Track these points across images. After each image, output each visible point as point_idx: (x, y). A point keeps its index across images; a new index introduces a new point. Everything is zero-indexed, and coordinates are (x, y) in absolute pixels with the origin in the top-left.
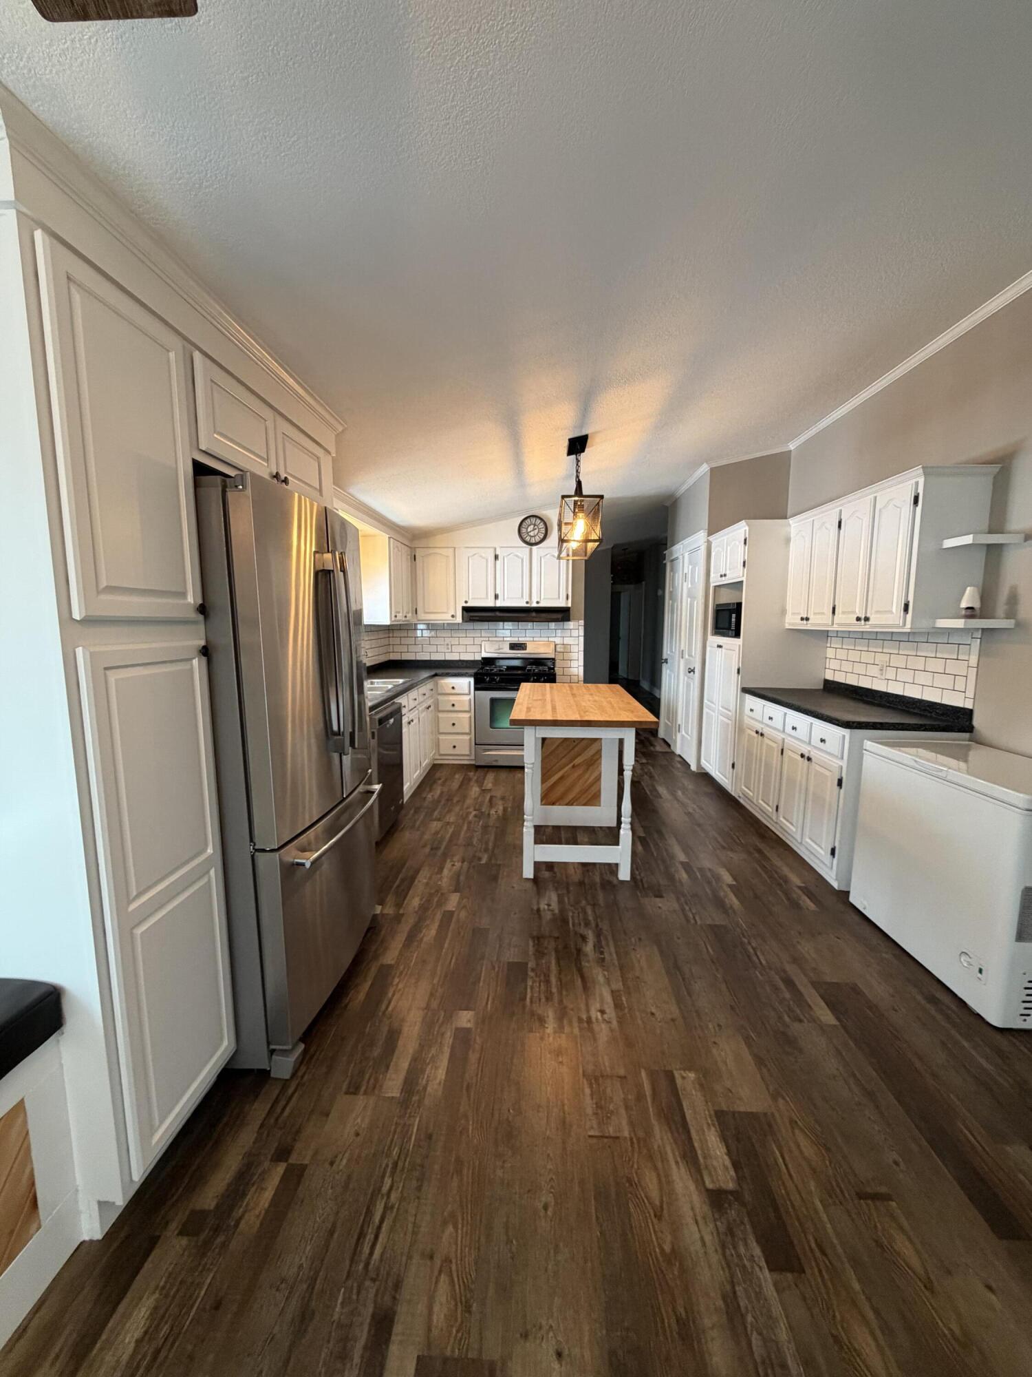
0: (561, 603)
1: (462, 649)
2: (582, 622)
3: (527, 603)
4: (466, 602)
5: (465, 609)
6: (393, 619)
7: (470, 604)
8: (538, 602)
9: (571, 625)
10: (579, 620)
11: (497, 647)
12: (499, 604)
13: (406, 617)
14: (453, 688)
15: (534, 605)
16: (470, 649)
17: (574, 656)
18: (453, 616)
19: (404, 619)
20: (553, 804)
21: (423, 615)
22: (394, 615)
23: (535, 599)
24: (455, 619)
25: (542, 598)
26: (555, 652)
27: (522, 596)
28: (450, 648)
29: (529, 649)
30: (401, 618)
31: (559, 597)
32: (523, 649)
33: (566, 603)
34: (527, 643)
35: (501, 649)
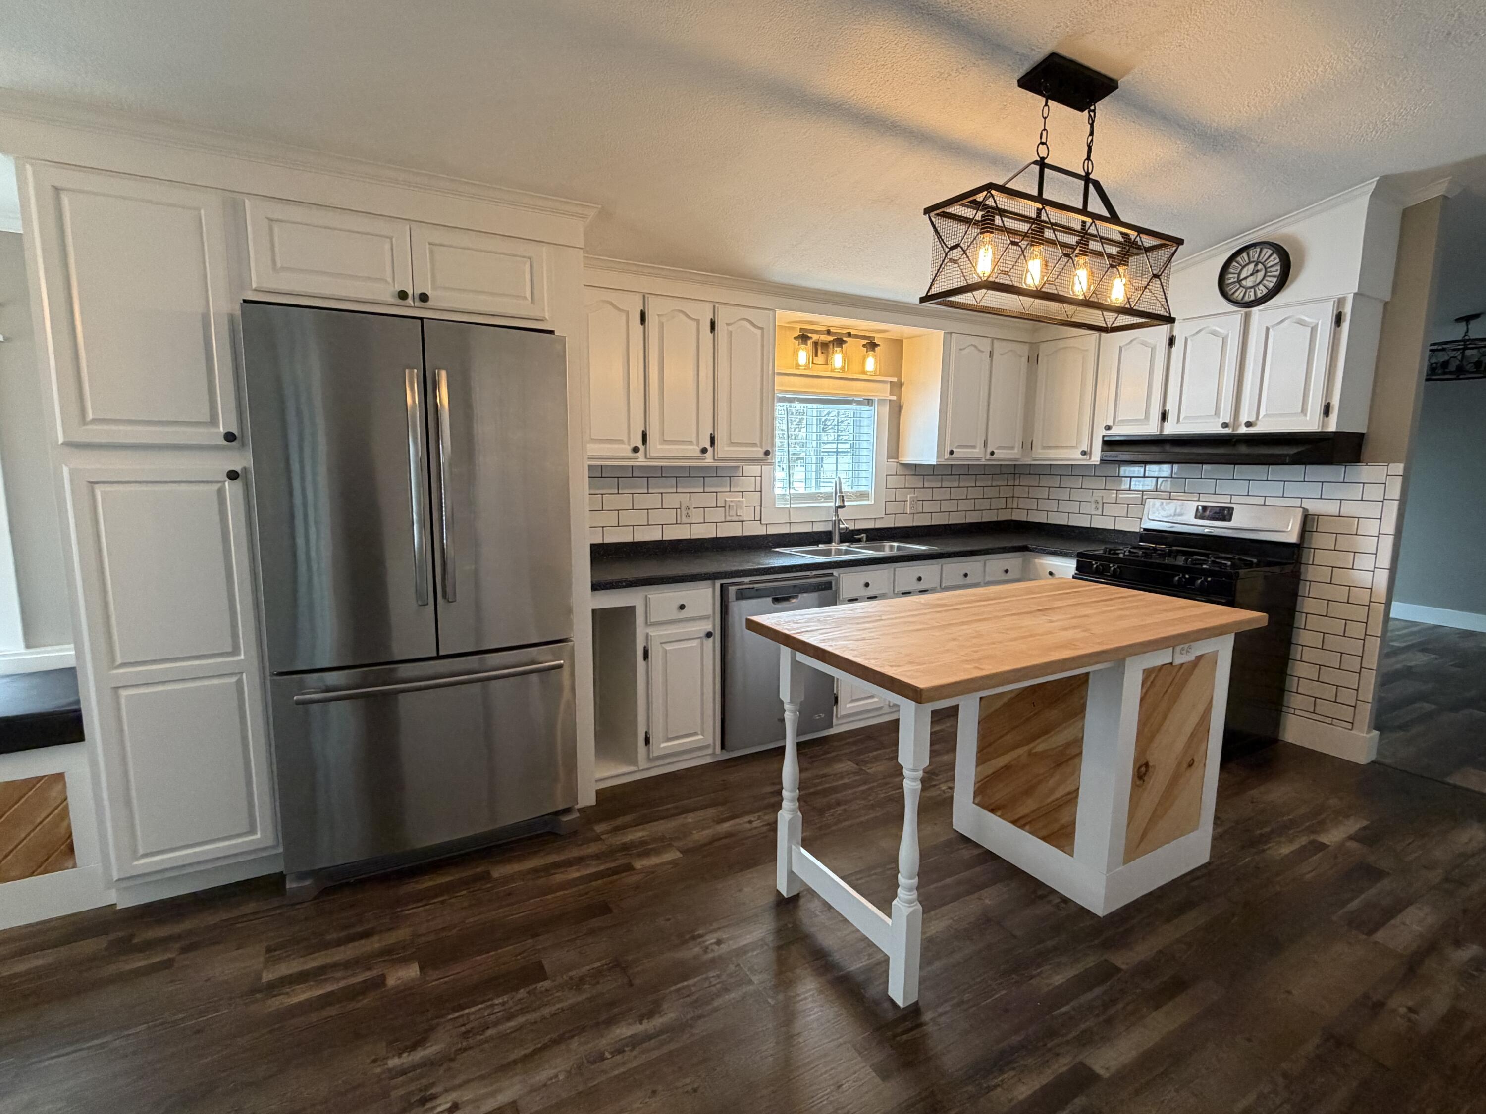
0: (1310, 423)
1: (1120, 511)
2: (1396, 469)
3: (1225, 425)
4: (1108, 428)
5: (1109, 444)
6: (947, 456)
7: (1120, 431)
8: (1249, 424)
9: (1366, 472)
10: (1389, 461)
11: (1172, 512)
12: (1171, 429)
13: (992, 453)
14: (1051, 574)
15: (1243, 430)
17: (1369, 544)
18: (1084, 453)
19: (988, 457)
21: (1040, 451)
22: (948, 449)
23: (1244, 418)
24: (1090, 458)
25: (1261, 416)
26: (1304, 531)
27: (1217, 413)
28: (1100, 510)
29: (1238, 520)
30: (976, 454)
31: (1304, 411)
32: (1224, 519)
33: (1324, 424)
34: (1233, 508)
35: (1179, 515)
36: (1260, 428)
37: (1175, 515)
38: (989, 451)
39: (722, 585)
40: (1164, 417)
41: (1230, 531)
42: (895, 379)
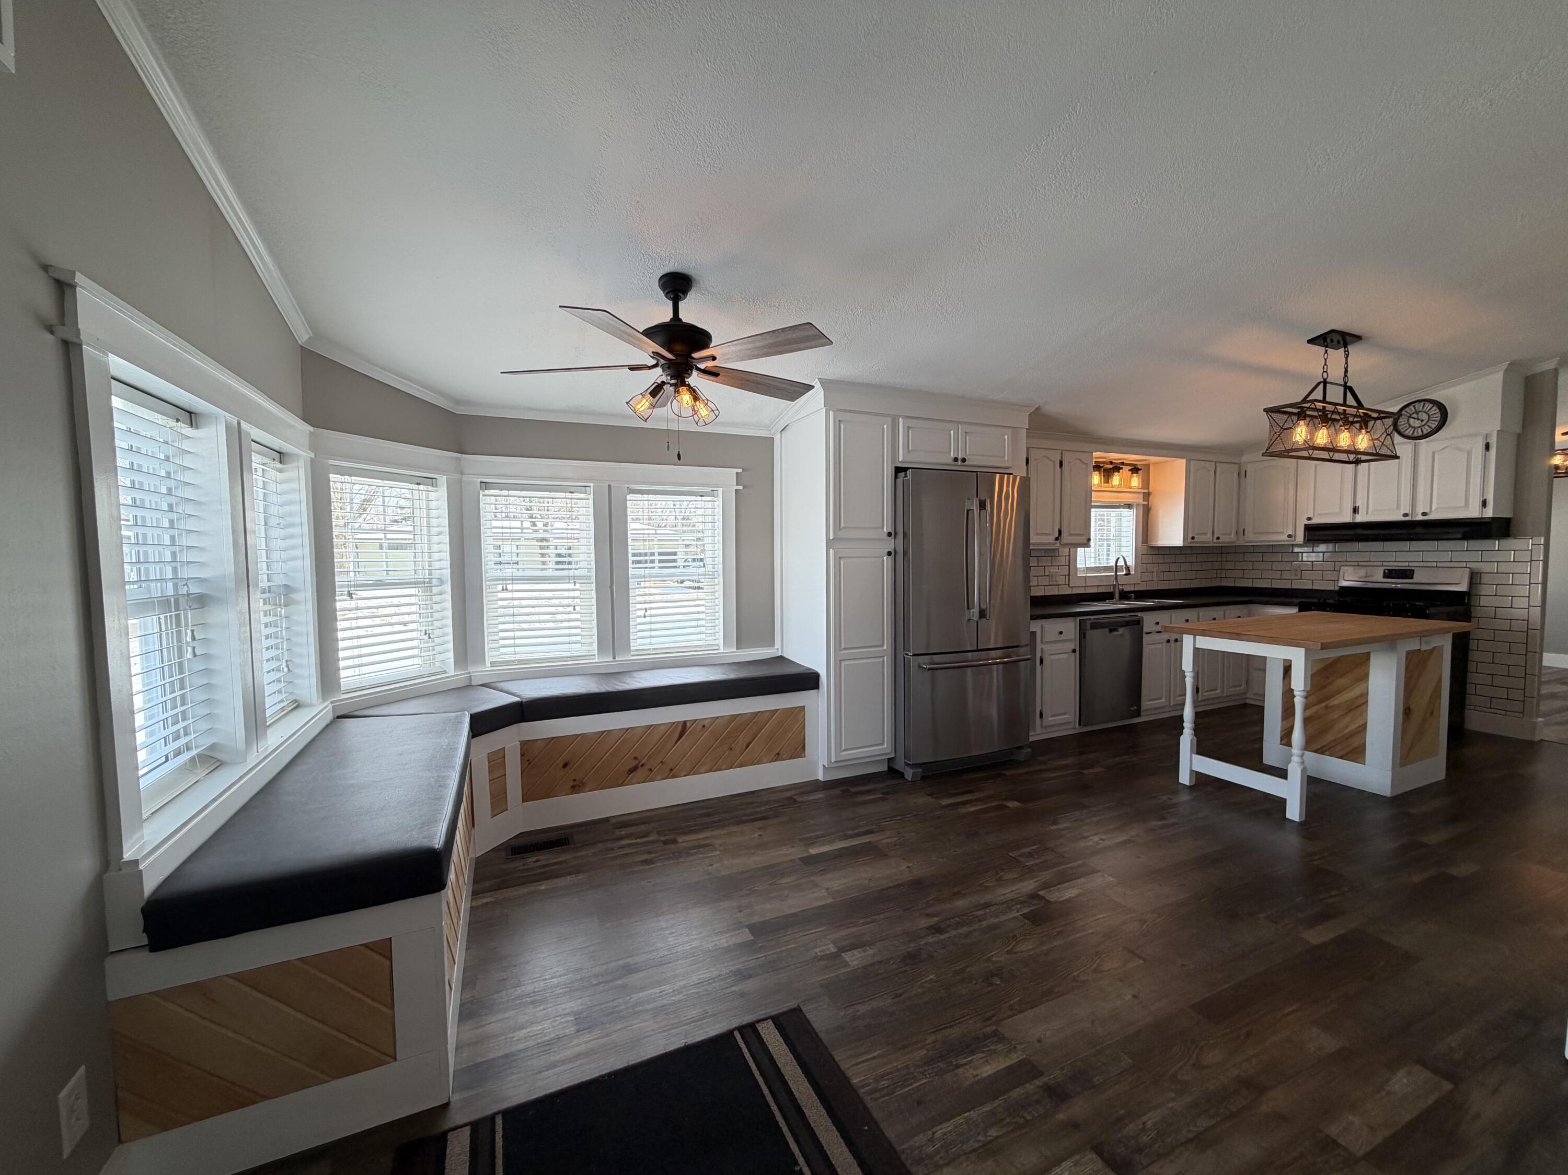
0: (1472, 512)
2: (1537, 540)
3: (1405, 515)
4: (1309, 519)
5: (1309, 529)
6: (1190, 540)
7: (1316, 521)
8: (1424, 514)
10: (1533, 536)
11: (1364, 575)
12: (1360, 518)
15: (1420, 518)
18: (1290, 536)
19: (1217, 540)
21: (1251, 536)
22: (1190, 536)
23: (1420, 510)
24: (1295, 539)
25: (1433, 508)
26: (1471, 584)
27: (1398, 507)
28: (1299, 575)
29: (1419, 577)
30: (1206, 539)
31: (1466, 504)
32: (1406, 577)
33: (1482, 513)
34: (1413, 571)
35: (1369, 576)
36: (1433, 516)
37: (1367, 577)
38: (1216, 536)
39: (1080, 620)
40: (1355, 510)
41: (1415, 585)
42: (1146, 491)
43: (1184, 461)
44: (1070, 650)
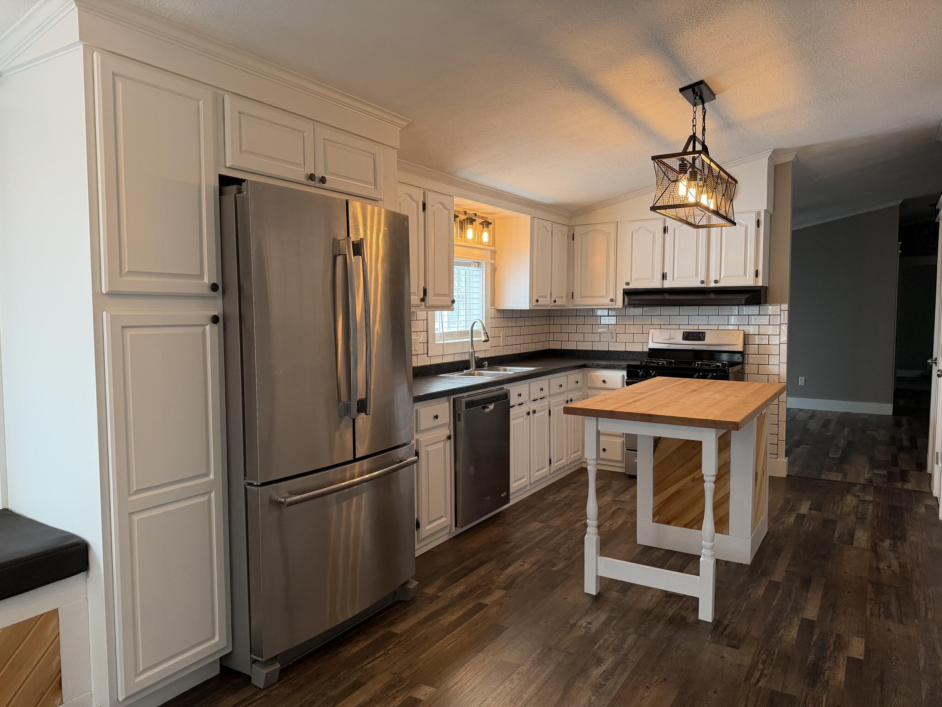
0: (748, 281)
1: (629, 338)
2: (785, 307)
3: (702, 282)
4: (628, 284)
5: (627, 293)
6: (534, 303)
7: (634, 285)
8: (716, 282)
9: (771, 309)
10: (781, 303)
11: (668, 337)
12: (668, 284)
13: (555, 301)
14: (604, 381)
15: (713, 285)
16: (638, 338)
17: (775, 350)
18: (612, 300)
19: (553, 304)
20: (668, 523)
21: (579, 299)
22: (535, 299)
23: (713, 278)
24: (614, 304)
25: (722, 277)
26: (745, 344)
27: (697, 275)
28: (615, 337)
29: (709, 339)
30: (546, 303)
31: (745, 274)
32: (700, 339)
33: (756, 282)
34: (705, 333)
35: (672, 339)
36: (724, 283)
37: (670, 339)
38: (553, 300)
39: (454, 399)
40: (664, 277)
41: (705, 346)
42: (493, 248)
43: (529, 217)
44: (445, 438)
